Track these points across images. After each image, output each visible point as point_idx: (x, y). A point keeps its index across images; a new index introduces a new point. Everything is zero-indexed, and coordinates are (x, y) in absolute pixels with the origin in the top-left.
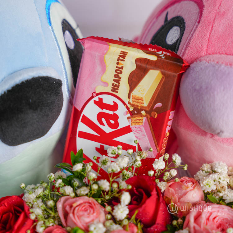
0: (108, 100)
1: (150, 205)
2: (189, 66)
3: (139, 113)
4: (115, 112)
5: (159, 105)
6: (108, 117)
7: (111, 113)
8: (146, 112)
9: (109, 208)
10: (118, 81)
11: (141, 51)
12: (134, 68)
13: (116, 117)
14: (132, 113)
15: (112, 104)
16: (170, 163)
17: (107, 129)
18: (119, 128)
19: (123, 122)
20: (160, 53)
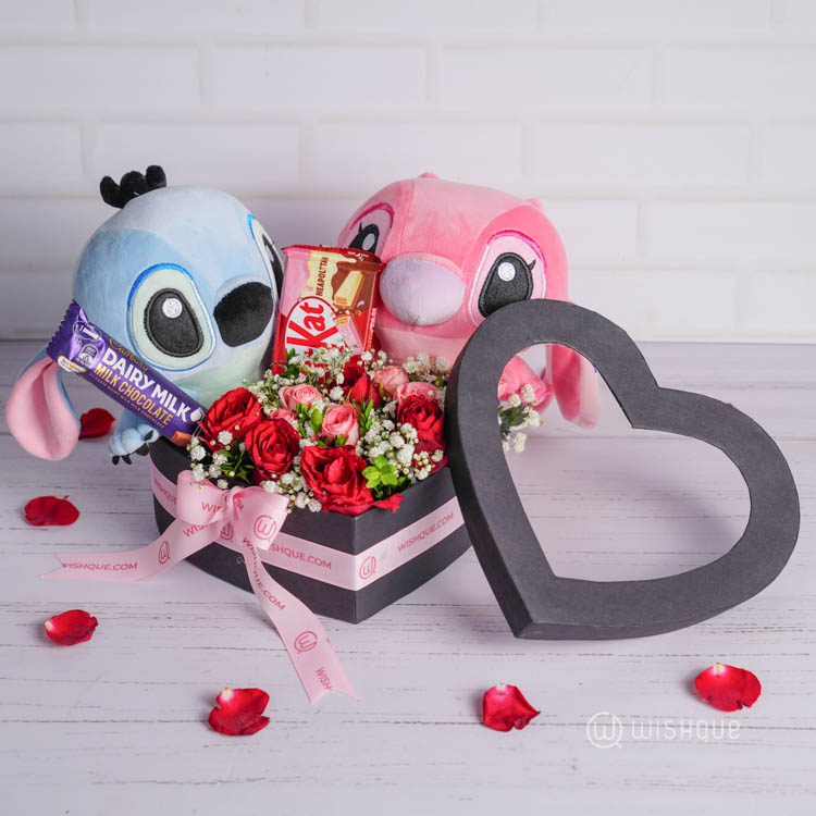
0: (314, 304)
1: (361, 385)
2: (385, 265)
3: (344, 313)
4: (322, 315)
5: (362, 303)
6: (314, 320)
7: (317, 316)
8: (350, 311)
9: (325, 391)
10: (321, 285)
11: (341, 255)
12: (336, 270)
13: (322, 320)
14: (337, 314)
15: (318, 307)
16: (376, 357)
17: (314, 332)
18: (326, 329)
19: (329, 324)
20: (358, 255)
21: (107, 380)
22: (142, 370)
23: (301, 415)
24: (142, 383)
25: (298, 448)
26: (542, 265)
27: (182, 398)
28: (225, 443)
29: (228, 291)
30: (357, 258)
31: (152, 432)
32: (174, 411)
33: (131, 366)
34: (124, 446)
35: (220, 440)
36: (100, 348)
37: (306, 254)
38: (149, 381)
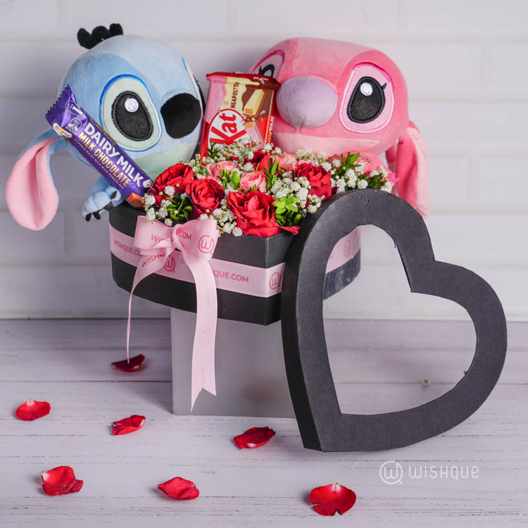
0: (229, 114)
2: (280, 85)
3: (251, 120)
4: (235, 122)
5: (263, 112)
6: (229, 126)
7: (231, 122)
8: (255, 118)
10: (235, 100)
11: (248, 80)
12: (245, 90)
13: (235, 125)
14: (246, 121)
15: (232, 116)
17: (229, 134)
18: (238, 132)
19: (240, 128)
20: (261, 79)
21: (86, 145)
22: (112, 144)
23: (224, 178)
24: (111, 152)
25: (223, 194)
26: (391, 88)
27: (137, 170)
28: (170, 194)
29: (171, 96)
30: (260, 82)
31: (116, 192)
32: (132, 177)
33: (104, 139)
34: (96, 204)
35: (167, 192)
36: (83, 122)
37: (224, 80)
38: (116, 152)
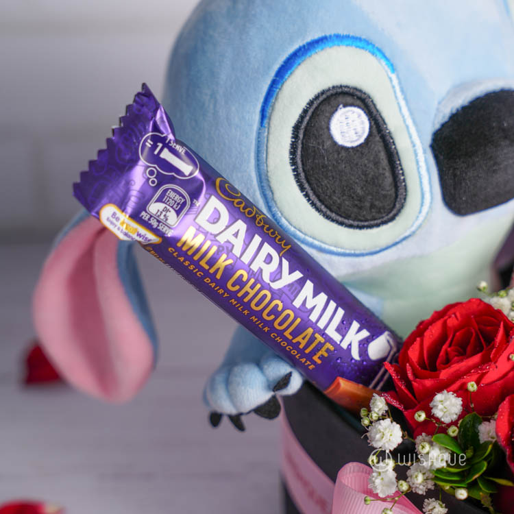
21: (203, 263)
22: (278, 249)
24: (277, 276)
27: (355, 312)
28: (446, 420)
31: (290, 375)
32: (337, 337)
33: (257, 239)
34: (232, 397)
35: (438, 413)
36: (195, 195)
38: (291, 271)
